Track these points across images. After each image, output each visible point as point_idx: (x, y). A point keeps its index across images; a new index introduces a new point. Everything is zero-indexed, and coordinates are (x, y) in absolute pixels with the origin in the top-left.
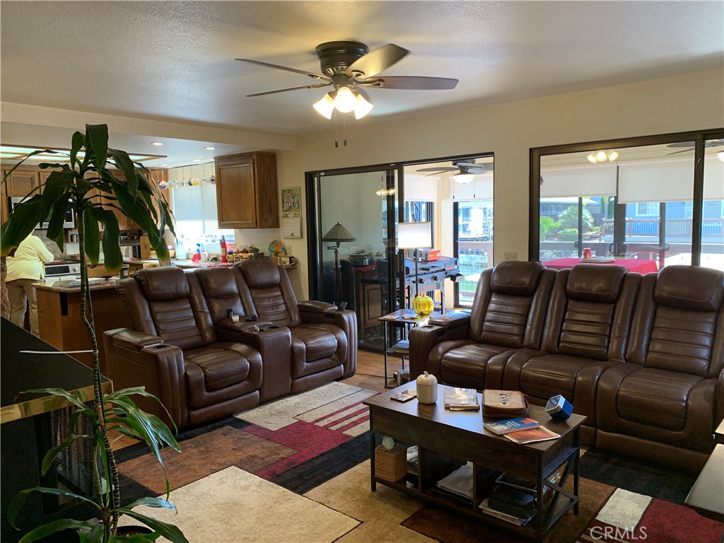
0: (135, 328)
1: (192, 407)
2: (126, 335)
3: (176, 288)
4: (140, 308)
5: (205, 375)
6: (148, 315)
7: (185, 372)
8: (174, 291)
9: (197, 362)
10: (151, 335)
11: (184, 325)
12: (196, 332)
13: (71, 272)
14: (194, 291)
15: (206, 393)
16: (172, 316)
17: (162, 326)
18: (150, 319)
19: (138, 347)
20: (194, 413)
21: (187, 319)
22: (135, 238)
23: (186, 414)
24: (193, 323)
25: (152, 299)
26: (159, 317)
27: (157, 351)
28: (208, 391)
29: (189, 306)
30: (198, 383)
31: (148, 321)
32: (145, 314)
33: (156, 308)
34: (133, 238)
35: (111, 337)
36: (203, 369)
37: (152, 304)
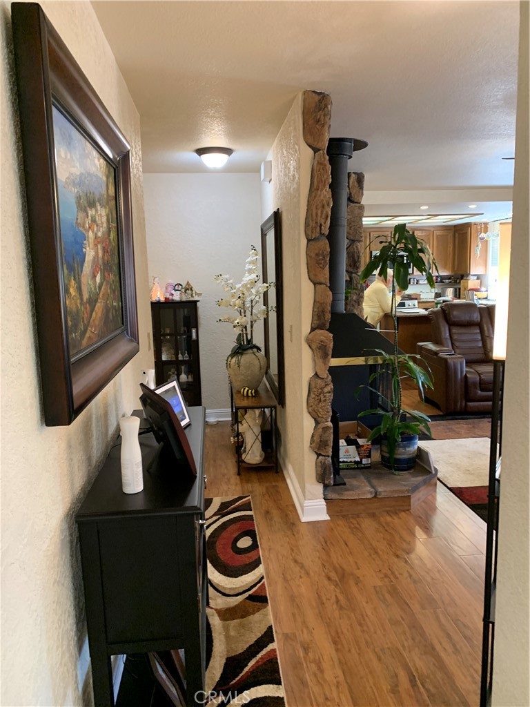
0: (438, 342)
1: (468, 399)
2: (430, 346)
3: (470, 317)
4: (442, 329)
5: (480, 379)
6: (448, 334)
7: (466, 375)
8: (468, 319)
9: (476, 369)
10: (448, 347)
11: (474, 344)
12: (482, 351)
13: (407, 306)
14: (484, 320)
15: (479, 392)
16: (464, 337)
17: (457, 344)
18: (449, 337)
19: (436, 353)
20: (471, 404)
21: (477, 341)
22: (458, 281)
23: (464, 404)
24: (480, 344)
25: (452, 324)
26: (455, 337)
27: (448, 357)
28: (482, 390)
29: (479, 331)
30: (474, 383)
31: (447, 339)
32: (445, 334)
33: (454, 330)
34: (456, 282)
35: (421, 347)
36: (479, 374)
37: (452, 327)
